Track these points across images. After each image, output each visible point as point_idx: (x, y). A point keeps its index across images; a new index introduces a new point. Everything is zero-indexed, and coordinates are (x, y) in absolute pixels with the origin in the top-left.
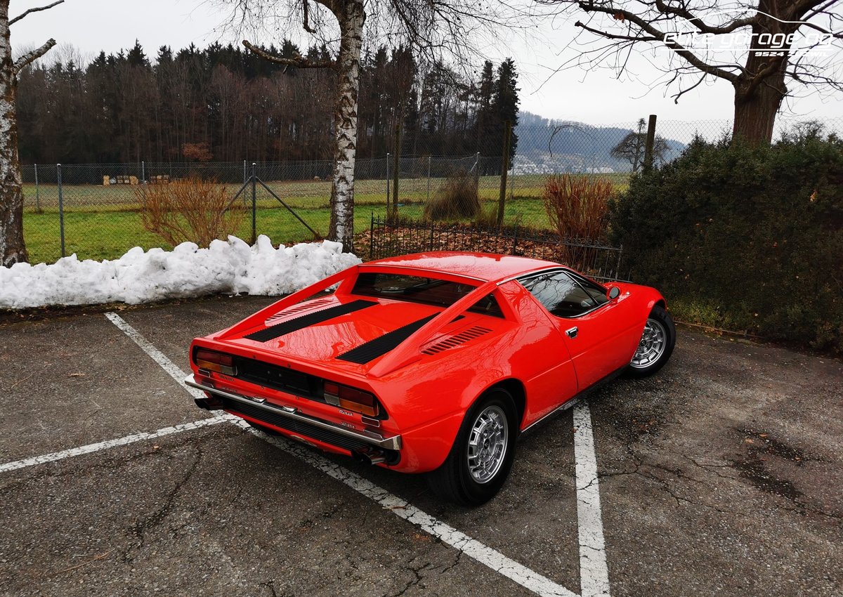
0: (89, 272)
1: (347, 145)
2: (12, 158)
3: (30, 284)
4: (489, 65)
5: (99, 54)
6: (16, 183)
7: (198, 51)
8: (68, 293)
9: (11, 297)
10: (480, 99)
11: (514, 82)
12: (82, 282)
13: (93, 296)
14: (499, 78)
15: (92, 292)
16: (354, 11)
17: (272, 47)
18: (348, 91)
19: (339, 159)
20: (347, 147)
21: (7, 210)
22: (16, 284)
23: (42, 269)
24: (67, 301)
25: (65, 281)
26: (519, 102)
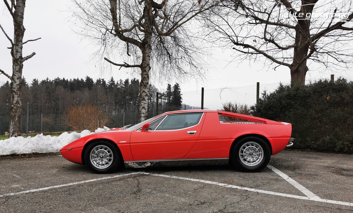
0: (49, 140)
1: (145, 95)
2: (19, 95)
3: (26, 144)
4: (169, 86)
5: (6, 82)
6: (20, 105)
7: (50, 81)
8: (41, 148)
9: (18, 149)
10: (167, 98)
11: (180, 92)
12: (47, 144)
13: (51, 150)
14: (173, 90)
15: (50, 148)
16: (148, 47)
17: (82, 79)
18: (146, 75)
19: (142, 100)
20: (145, 96)
21: (15, 115)
22: (20, 144)
23: (29, 139)
24: (40, 151)
25: (40, 143)
26: (182, 99)
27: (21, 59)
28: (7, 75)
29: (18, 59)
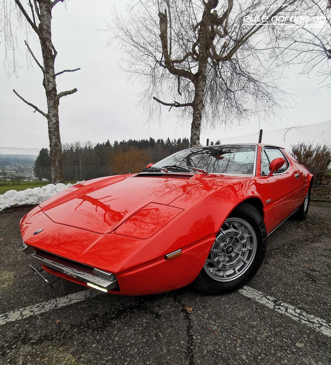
1: (196, 138)
5: (97, 144)
6: (59, 147)
16: (201, 79)
17: (147, 140)
19: (193, 144)
21: (55, 160)
23: (69, 186)
27: (54, 91)
28: (41, 112)
29: (51, 91)
